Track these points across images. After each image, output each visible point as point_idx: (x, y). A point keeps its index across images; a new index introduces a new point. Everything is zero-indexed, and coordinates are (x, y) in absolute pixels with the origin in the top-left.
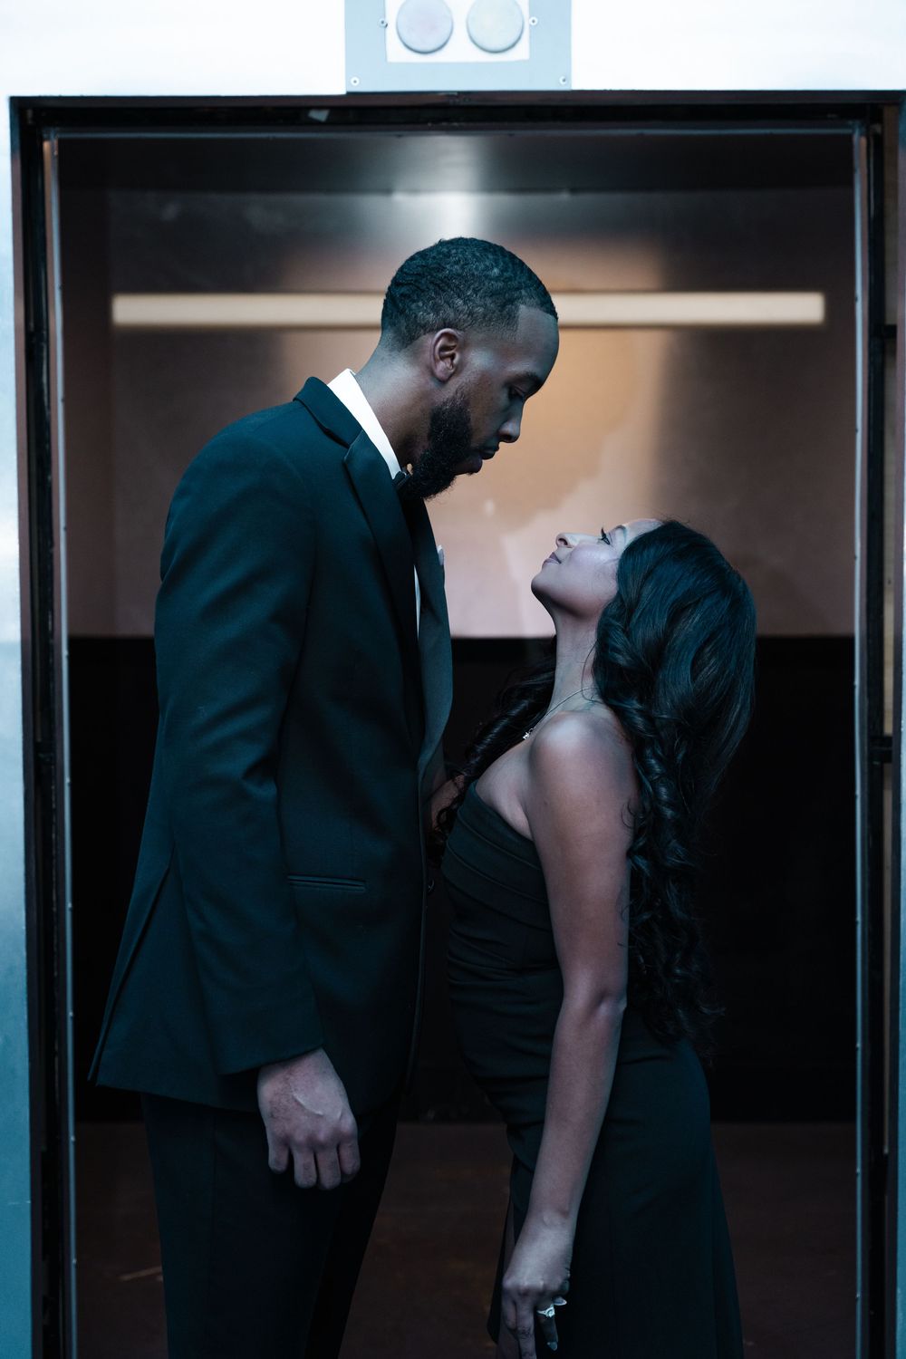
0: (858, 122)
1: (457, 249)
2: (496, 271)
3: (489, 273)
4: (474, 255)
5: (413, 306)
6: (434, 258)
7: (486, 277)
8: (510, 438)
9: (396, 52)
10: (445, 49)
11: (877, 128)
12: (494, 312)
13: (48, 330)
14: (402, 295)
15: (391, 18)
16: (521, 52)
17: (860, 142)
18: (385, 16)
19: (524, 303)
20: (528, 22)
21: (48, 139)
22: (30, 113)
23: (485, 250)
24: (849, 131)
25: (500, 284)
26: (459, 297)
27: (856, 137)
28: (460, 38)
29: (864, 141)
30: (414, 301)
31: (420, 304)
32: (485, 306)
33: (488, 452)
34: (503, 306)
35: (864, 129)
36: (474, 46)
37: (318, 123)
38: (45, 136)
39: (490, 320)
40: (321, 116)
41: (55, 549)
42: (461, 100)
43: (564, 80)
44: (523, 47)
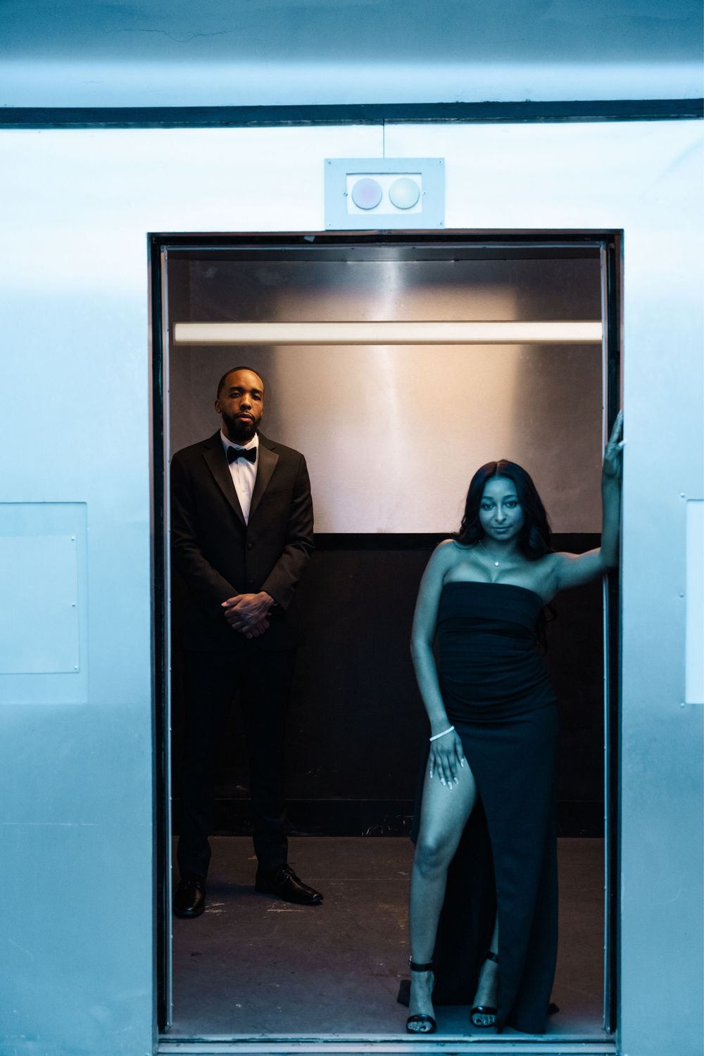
0: (602, 242)
9: (352, 209)
10: (379, 207)
11: (612, 245)
13: (162, 354)
15: (350, 192)
16: (418, 209)
17: (603, 252)
18: (346, 190)
20: (422, 193)
21: (163, 251)
22: (154, 239)
24: (599, 247)
27: (602, 250)
28: (386, 201)
29: (605, 252)
35: (605, 246)
36: (393, 206)
37: (308, 242)
38: (162, 249)
40: (311, 239)
41: (164, 473)
42: (386, 233)
43: (441, 224)
44: (419, 206)
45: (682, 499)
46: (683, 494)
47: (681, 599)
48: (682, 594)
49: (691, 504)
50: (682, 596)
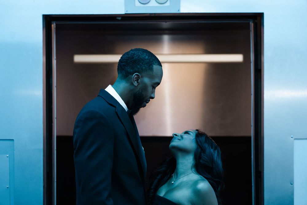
0: (251, 20)
1: (136, 52)
2: (147, 57)
3: (145, 58)
4: (141, 54)
5: (127, 68)
6: (131, 55)
7: (145, 59)
8: (153, 98)
9: (137, 4)
10: (150, 3)
11: (256, 21)
12: (147, 68)
14: (123, 65)
16: (168, 4)
17: (252, 25)
19: (154, 65)
21: (53, 24)
23: (143, 52)
24: (249, 22)
25: (148, 61)
26: (138, 65)
27: (251, 23)
30: (127, 67)
31: (129, 67)
32: (145, 67)
33: (147, 101)
34: (150, 66)
35: (253, 21)
36: (156, 2)
37: (118, 20)
38: (52, 23)
39: (147, 70)
40: (120, 18)
41: (53, 124)
42: (153, 15)
43: (178, 11)
44: (168, 2)
45: (291, 138)
46: (292, 136)
47: (292, 185)
48: (292, 183)
49: (296, 141)
50: (292, 184)
